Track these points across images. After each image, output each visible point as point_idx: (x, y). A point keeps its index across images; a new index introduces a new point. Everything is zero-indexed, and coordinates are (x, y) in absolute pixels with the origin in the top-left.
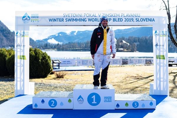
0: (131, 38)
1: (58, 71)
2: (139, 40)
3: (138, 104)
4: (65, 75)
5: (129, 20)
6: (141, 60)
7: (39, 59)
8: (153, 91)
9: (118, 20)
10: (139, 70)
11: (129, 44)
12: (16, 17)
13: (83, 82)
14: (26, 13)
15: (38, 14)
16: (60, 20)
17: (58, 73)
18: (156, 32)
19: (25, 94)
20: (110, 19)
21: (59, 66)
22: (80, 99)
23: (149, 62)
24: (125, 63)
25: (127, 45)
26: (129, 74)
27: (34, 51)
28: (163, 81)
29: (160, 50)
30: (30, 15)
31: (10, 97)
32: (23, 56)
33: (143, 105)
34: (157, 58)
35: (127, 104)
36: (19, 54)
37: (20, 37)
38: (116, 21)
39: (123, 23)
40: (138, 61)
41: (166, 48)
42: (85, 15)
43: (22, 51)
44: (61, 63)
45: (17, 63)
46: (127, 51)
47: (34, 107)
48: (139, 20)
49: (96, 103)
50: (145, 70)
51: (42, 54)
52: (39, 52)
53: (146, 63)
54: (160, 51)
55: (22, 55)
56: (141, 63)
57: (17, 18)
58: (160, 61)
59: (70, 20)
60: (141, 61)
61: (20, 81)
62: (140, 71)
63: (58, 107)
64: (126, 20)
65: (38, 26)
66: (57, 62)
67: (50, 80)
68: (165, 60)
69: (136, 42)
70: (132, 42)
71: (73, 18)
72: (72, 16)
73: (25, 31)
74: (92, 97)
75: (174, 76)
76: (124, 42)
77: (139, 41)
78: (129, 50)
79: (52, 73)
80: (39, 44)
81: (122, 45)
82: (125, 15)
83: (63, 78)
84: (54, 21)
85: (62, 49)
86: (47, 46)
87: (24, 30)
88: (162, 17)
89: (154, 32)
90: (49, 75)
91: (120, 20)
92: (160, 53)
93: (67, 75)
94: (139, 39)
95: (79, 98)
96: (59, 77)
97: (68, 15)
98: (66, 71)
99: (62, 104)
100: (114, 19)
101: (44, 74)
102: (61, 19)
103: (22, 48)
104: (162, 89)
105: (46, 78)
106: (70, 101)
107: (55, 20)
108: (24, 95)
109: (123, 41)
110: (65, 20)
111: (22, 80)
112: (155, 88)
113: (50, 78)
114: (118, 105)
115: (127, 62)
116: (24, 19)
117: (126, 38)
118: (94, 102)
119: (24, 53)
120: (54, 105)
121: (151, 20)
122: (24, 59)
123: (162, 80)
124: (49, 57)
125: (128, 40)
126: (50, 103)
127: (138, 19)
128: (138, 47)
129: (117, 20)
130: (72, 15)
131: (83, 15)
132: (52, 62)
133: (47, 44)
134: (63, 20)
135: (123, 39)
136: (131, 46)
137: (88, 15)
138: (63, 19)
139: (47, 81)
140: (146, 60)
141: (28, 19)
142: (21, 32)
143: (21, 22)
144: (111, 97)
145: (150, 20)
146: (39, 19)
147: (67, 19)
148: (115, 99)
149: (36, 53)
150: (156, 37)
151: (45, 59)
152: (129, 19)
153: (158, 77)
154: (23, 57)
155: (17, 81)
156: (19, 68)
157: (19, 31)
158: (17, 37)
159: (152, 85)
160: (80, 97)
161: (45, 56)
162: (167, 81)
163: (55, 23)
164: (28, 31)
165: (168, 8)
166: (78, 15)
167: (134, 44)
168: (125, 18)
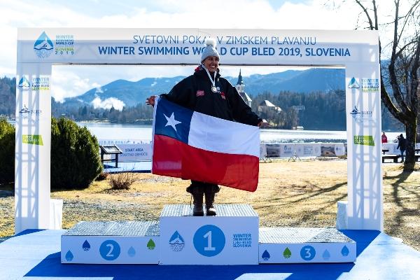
0: (286, 96)
1: (116, 173)
2: (304, 100)
3: (313, 252)
4: (133, 181)
5: (291, 52)
6: (311, 147)
7: (70, 144)
8: (347, 222)
9: (264, 52)
10: (305, 172)
11: (280, 109)
12: (19, 41)
13: (177, 198)
14: (44, 33)
15: (72, 37)
16: (125, 50)
17: (116, 177)
18: (353, 81)
19: (40, 228)
20: (245, 50)
21: (116, 160)
22: (176, 240)
23: (328, 152)
24: (273, 153)
25: (277, 111)
26: (283, 180)
27: (58, 124)
28: (371, 198)
29: (363, 125)
30: (53, 39)
31: (4, 235)
32: (37, 137)
33: (326, 254)
34: (355, 143)
35: (287, 253)
36: (25, 132)
37: (30, 90)
38: (259, 54)
39: (276, 58)
40: (302, 149)
41: (378, 119)
42: (185, 38)
43: (33, 123)
44: (121, 153)
45: (21, 153)
46: (276, 125)
47: (64, 260)
48: (315, 53)
49: (214, 249)
50: (321, 171)
51: (76, 133)
52: (70, 128)
53: (322, 155)
54: (362, 127)
55: (33, 134)
56: (310, 154)
57: (22, 44)
58: (362, 150)
59: (149, 51)
60: (309, 149)
61: (29, 197)
62: (308, 174)
63: (123, 259)
64: (283, 53)
65: (71, 64)
66: (113, 150)
67: (96, 193)
68: (375, 148)
69: (297, 104)
70: (287, 106)
71: (156, 45)
72: (155, 42)
73: (41, 77)
74: (205, 236)
75: (393, 185)
76: (269, 104)
77: (303, 103)
78: (280, 124)
79: (102, 178)
80: (67, 107)
81: (265, 112)
82: (281, 40)
83: (127, 189)
84: (110, 51)
85: (121, 121)
86: (87, 113)
87: (38, 74)
88: (367, 46)
89: (348, 80)
90: (94, 182)
91: (269, 51)
92: (362, 131)
93: (136, 182)
94: (303, 98)
95: (173, 238)
96: (118, 187)
97: (145, 39)
98: (135, 172)
99: (132, 252)
100: (254, 50)
101: (81, 180)
102: (129, 49)
103: (34, 116)
104: (367, 216)
105: (86, 190)
106: (151, 244)
107: (113, 50)
108: (38, 230)
109: (267, 102)
110: (137, 51)
111: (32, 195)
112: (350, 213)
113: (96, 189)
114: (266, 255)
115: (278, 151)
116: (38, 47)
117: (272, 94)
118: (210, 248)
119: (37, 130)
120: (112, 255)
121: (342, 52)
122: (37, 143)
123: (366, 194)
124: (94, 140)
125: (279, 99)
126: (104, 249)
127: (310, 51)
128: (302, 115)
129: (262, 52)
130: (155, 39)
131: (181, 39)
132: (100, 152)
133: (85, 107)
134: (132, 51)
135: (268, 97)
136: (285, 114)
137: (192, 40)
138: (132, 49)
139: (89, 196)
140: (322, 148)
141: (49, 47)
142: (30, 77)
143: (31, 54)
144: (250, 235)
145: (340, 53)
146: (75, 48)
147: (143, 49)
148: (260, 241)
149: (63, 131)
150: (353, 92)
151: (85, 144)
152: (290, 49)
153: (358, 186)
154: (36, 139)
155: (20, 197)
156: (25, 165)
157: (27, 77)
158: (21, 91)
159: (342, 207)
160: (176, 235)
161: (85, 137)
162: (378, 197)
163: (113, 57)
164: (48, 76)
165: (374, 25)
166: (169, 39)
167: (293, 110)
168: (281, 46)
